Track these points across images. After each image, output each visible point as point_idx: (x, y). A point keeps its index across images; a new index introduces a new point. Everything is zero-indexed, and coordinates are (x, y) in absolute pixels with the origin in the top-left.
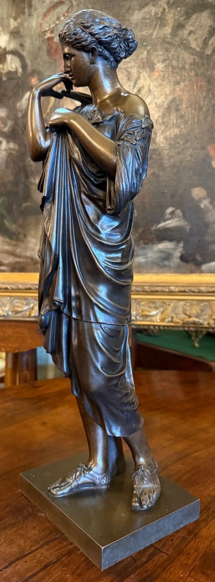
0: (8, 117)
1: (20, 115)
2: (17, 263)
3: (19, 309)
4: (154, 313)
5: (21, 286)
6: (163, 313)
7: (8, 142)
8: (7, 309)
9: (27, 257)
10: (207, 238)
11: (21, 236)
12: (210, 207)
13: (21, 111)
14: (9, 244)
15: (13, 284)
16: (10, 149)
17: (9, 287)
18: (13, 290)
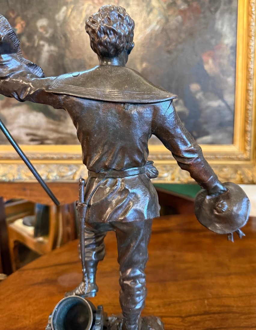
0: (49, 26)
1: (58, 25)
2: (60, 138)
3: (65, 174)
4: (165, 174)
5: (65, 156)
6: (172, 174)
7: (50, 45)
8: (55, 174)
9: (68, 134)
10: (201, 120)
11: (62, 118)
12: (203, 98)
13: (59, 22)
14: (53, 124)
15: (59, 154)
16: (51, 51)
17: (55, 157)
18: (58, 159)
